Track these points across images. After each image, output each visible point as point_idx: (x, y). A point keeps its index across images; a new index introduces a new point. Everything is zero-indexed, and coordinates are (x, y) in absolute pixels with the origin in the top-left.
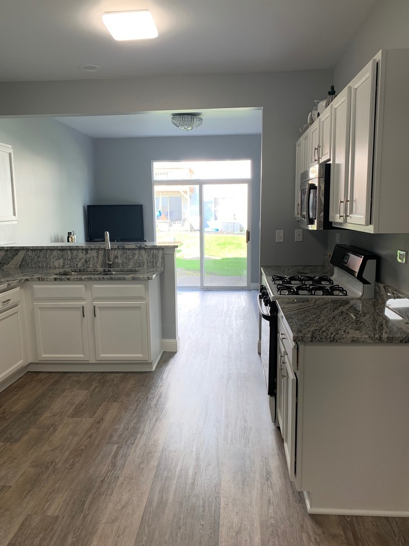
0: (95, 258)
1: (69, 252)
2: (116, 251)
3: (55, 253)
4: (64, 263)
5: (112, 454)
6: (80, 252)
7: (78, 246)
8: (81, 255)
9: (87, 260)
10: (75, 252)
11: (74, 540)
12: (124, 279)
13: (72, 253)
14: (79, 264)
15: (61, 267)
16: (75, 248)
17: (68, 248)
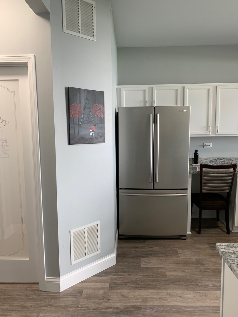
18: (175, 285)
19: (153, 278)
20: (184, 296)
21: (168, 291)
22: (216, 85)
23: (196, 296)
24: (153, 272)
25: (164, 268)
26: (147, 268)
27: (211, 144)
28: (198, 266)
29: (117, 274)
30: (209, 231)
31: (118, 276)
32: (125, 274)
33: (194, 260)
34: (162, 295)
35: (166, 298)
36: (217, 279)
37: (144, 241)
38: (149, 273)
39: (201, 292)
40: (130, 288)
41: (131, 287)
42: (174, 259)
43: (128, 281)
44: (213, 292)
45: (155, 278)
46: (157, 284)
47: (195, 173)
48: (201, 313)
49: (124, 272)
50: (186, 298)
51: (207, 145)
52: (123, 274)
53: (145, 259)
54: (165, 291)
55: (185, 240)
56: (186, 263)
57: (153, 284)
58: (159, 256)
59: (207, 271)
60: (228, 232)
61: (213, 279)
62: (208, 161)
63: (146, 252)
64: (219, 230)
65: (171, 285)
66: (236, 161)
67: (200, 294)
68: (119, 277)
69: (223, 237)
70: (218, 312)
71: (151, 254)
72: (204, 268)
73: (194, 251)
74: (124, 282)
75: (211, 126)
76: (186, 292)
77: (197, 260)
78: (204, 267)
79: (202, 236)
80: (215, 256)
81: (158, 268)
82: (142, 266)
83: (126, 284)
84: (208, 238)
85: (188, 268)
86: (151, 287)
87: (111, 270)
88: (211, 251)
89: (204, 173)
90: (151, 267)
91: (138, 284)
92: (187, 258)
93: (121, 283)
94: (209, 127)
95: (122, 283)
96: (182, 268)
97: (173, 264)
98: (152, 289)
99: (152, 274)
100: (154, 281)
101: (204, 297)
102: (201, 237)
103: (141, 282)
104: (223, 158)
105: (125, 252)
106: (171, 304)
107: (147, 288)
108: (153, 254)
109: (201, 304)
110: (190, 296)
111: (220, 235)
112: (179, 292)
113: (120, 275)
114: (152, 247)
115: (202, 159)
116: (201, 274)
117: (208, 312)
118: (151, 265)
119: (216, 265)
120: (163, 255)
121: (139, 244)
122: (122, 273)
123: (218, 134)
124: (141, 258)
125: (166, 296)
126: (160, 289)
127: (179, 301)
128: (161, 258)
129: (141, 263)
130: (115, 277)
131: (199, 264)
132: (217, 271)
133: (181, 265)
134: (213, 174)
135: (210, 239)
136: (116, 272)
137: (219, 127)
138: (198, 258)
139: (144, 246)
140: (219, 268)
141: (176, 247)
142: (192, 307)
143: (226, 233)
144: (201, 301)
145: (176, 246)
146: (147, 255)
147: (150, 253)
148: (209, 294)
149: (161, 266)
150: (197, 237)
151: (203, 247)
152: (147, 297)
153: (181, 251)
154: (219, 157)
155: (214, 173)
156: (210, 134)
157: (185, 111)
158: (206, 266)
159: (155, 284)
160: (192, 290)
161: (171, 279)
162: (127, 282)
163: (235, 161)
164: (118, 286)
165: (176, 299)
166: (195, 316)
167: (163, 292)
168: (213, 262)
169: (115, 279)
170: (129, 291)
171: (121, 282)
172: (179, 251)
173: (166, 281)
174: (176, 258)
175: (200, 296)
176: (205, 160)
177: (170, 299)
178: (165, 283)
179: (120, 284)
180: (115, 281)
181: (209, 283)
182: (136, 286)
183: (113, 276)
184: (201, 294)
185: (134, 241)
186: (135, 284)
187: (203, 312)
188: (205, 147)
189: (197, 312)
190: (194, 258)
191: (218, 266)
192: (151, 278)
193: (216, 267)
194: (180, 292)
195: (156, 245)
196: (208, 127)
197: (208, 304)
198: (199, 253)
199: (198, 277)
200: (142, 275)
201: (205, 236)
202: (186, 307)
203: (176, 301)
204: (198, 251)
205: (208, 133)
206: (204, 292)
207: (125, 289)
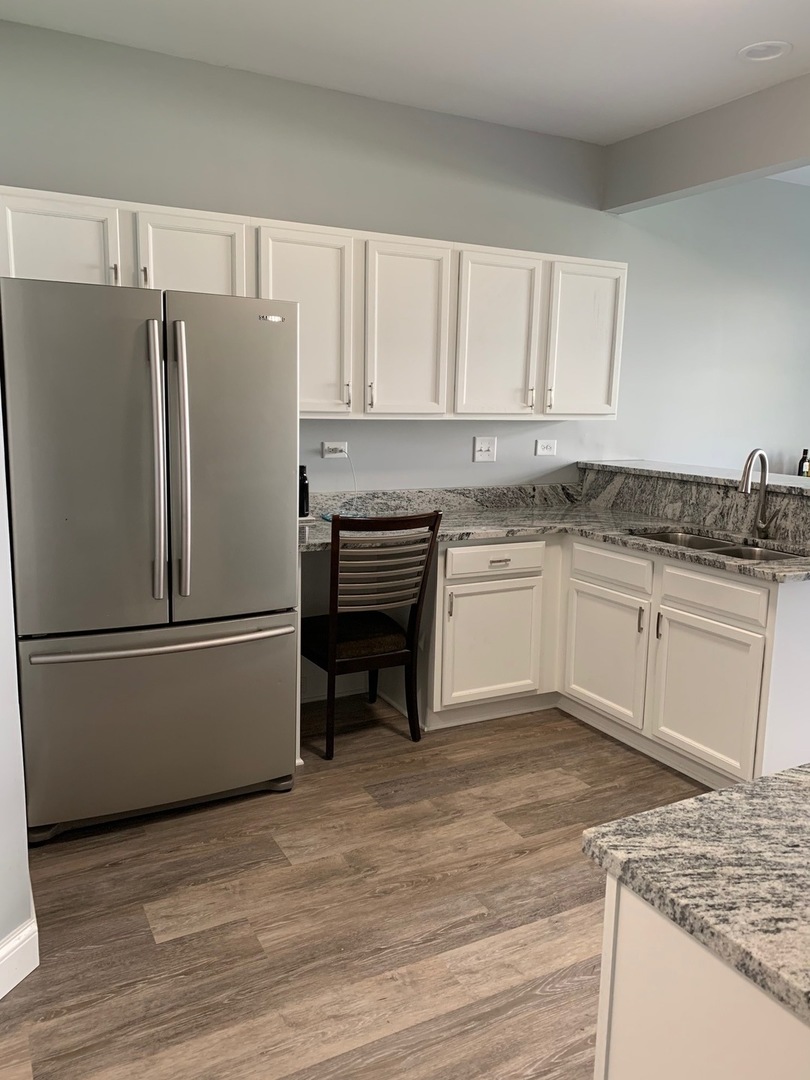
0: (741, 511)
1: (694, 488)
2: (786, 501)
3: (671, 487)
4: (682, 512)
5: (454, 920)
6: (714, 491)
7: (710, 478)
8: (715, 498)
9: (725, 511)
10: (704, 491)
11: (226, 1002)
12: (723, 566)
13: (699, 493)
14: (708, 518)
15: (675, 518)
16: (705, 481)
17: (691, 480)
18: (301, 976)
19: (217, 977)
20: (346, 1010)
21: (285, 1012)
22: (366, 239)
23: (385, 995)
24: (209, 949)
25: (245, 920)
26: (180, 941)
27: (345, 446)
28: (360, 880)
29: (57, 1007)
30: (357, 741)
31: (64, 1018)
32: (93, 995)
33: (339, 860)
34: (269, 1037)
35: (283, 1041)
36: (430, 907)
37: (135, 830)
38: (195, 959)
39: (395, 973)
40: (133, 1050)
41: (131, 1045)
42: (271, 874)
43: (116, 1025)
44: (431, 962)
45: (226, 974)
46: (237, 994)
47: (312, 549)
48: (419, 1053)
49: (86, 989)
50: (353, 1016)
51: (334, 451)
52: (84, 997)
53: (162, 905)
54: (276, 1015)
55: (289, 790)
56: (317, 878)
57: (218, 1004)
58: (213, 879)
59: (392, 890)
60: (416, 734)
61: (418, 914)
62: (339, 504)
63: (159, 872)
64: (386, 732)
65: (288, 982)
66: (420, 500)
67: (393, 983)
68: (68, 1021)
69: (405, 755)
70: (467, 1030)
71: (180, 879)
72: (379, 882)
73: (331, 825)
74: (100, 1036)
75: (351, 384)
76: (347, 990)
77: (349, 858)
78: (376, 879)
79: (339, 766)
80: (399, 826)
81: (222, 927)
82: (159, 939)
83: (109, 1042)
84: (362, 767)
85: (328, 896)
86: (216, 1019)
87: (22, 1000)
88: (384, 813)
89: (343, 548)
90: (196, 929)
91: (162, 1024)
92: (316, 857)
93: (84, 1042)
94: (345, 387)
95: (88, 1044)
96: (307, 902)
97: (273, 897)
98: (222, 1023)
99: (205, 960)
100: (222, 987)
101: (410, 990)
102: (337, 771)
103: (172, 1009)
104: (384, 494)
105: (69, 897)
106: (310, 1063)
107: (202, 1028)
108: (190, 875)
109: (409, 1018)
110: (364, 1003)
111: (392, 750)
112: (325, 999)
113: (70, 1010)
114: (178, 849)
115: (320, 497)
116: (377, 906)
117: (438, 1043)
118: (191, 925)
119: (412, 861)
120: (228, 870)
121: (120, 849)
122: (77, 995)
123: (373, 410)
124: (146, 907)
125: (284, 1036)
126: (252, 1013)
127: (334, 1037)
128: (223, 886)
129: (149, 926)
130: (52, 1023)
131: (358, 871)
132: (423, 879)
133: (302, 892)
134: (370, 547)
135: (367, 770)
136: (49, 1001)
137: (375, 386)
138: (352, 847)
139: (141, 850)
140: (424, 866)
141: (266, 828)
142: (382, 1043)
143: (407, 737)
144: (405, 1009)
145: (262, 824)
146: (164, 886)
147: (173, 872)
148: (423, 972)
149: (231, 917)
150: (324, 772)
151: (356, 804)
152: (213, 1067)
153: (284, 837)
154: (371, 489)
155: (372, 545)
156: (350, 409)
157: (275, 319)
158: (383, 870)
159: (228, 997)
160: (365, 977)
161: (282, 959)
162: (111, 1032)
163: (418, 501)
164: (77, 1063)
165: (324, 1034)
166: (403, 1076)
167: (270, 1022)
168: (400, 851)
169: (51, 1035)
170: (133, 1066)
171: (84, 1036)
172: (281, 839)
173: (267, 970)
174: (277, 871)
175: (399, 989)
176: (330, 502)
177: (301, 1039)
178: (266, 982)
179: (84, 1050)
180: (59, 1044)
181: (411, 933)
182: (153, 1035)
183: (41, 1025)
184: (399, 982)
185: (97, 839)
186: (150, 1027)
187: (423, 1049)
188: (327, 456)
189: (404, 1057)
190: (336, 855)
191: (419, 863)
192: (206, 981)
193: (413, 868)
194: (328, 997)
195: (190, 836)
196: (341, 384)
197: (431, 1013)
198: (349, 830)
199: (371, 918)
200: (166, 978)
201: (348, 764)
202: (363, 1051)
203: (323, 1042)
204: (343, 823)
205: (344, 408)
206: (403, 970)
207: (110, 1065)
